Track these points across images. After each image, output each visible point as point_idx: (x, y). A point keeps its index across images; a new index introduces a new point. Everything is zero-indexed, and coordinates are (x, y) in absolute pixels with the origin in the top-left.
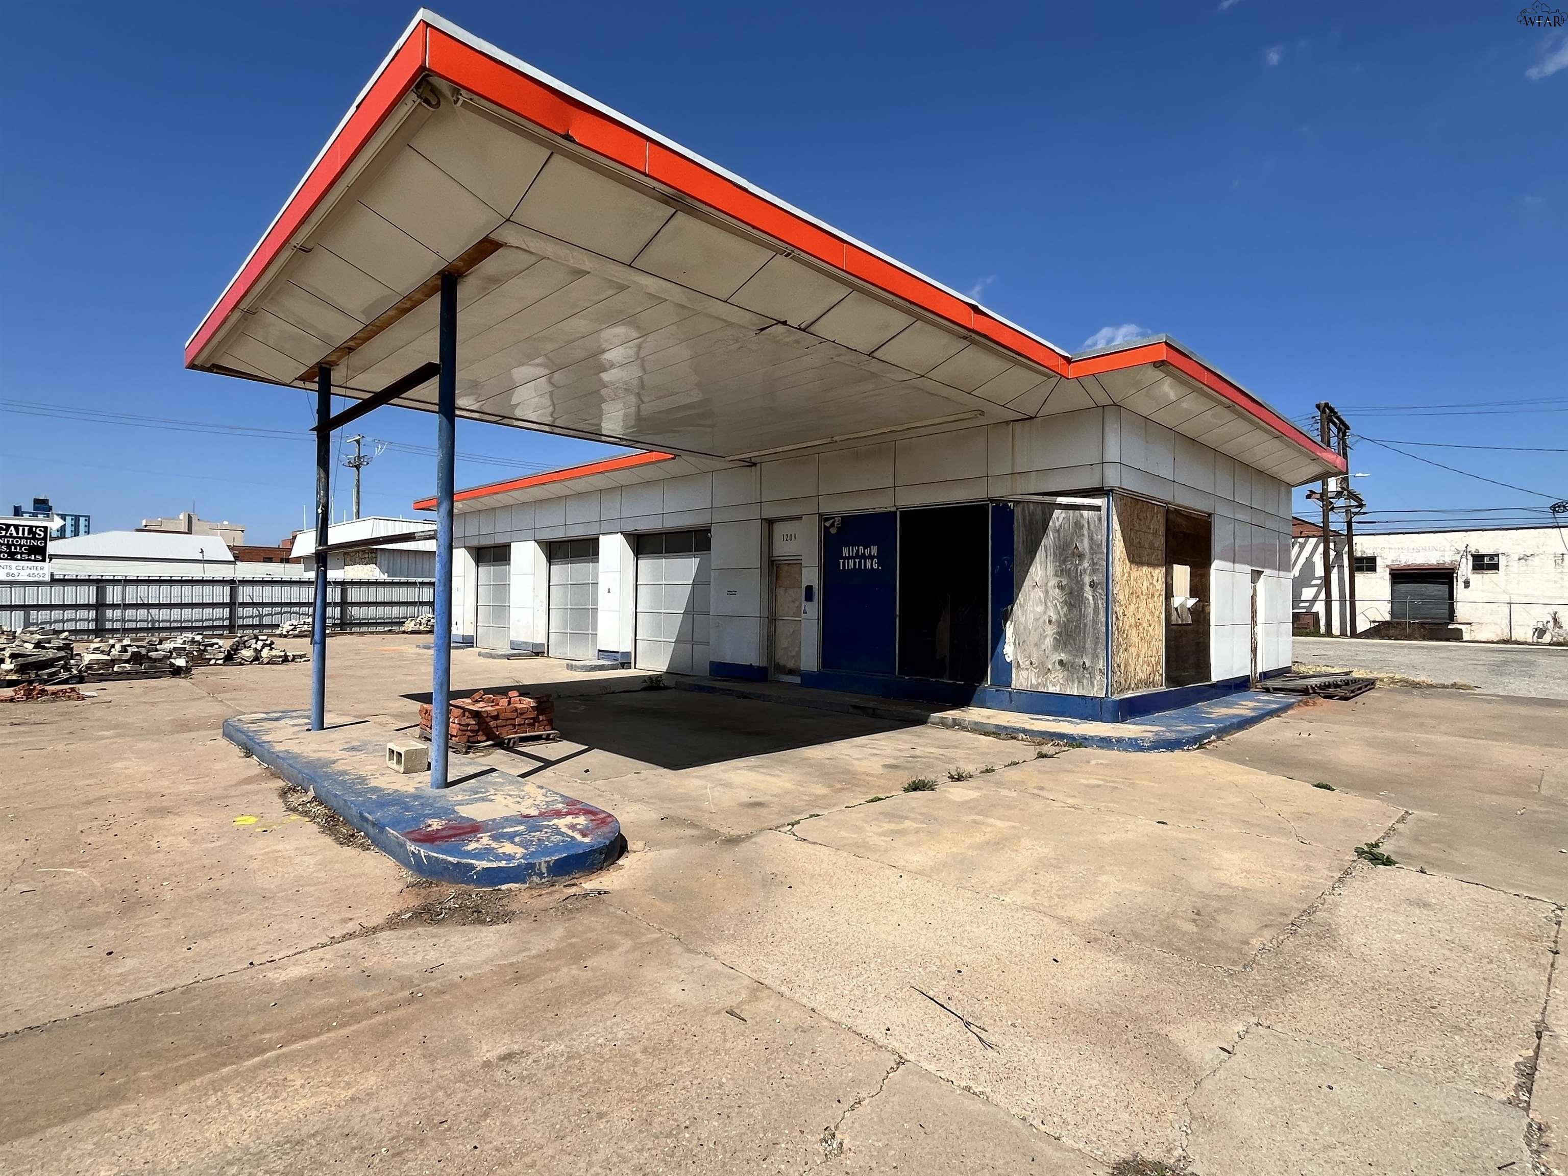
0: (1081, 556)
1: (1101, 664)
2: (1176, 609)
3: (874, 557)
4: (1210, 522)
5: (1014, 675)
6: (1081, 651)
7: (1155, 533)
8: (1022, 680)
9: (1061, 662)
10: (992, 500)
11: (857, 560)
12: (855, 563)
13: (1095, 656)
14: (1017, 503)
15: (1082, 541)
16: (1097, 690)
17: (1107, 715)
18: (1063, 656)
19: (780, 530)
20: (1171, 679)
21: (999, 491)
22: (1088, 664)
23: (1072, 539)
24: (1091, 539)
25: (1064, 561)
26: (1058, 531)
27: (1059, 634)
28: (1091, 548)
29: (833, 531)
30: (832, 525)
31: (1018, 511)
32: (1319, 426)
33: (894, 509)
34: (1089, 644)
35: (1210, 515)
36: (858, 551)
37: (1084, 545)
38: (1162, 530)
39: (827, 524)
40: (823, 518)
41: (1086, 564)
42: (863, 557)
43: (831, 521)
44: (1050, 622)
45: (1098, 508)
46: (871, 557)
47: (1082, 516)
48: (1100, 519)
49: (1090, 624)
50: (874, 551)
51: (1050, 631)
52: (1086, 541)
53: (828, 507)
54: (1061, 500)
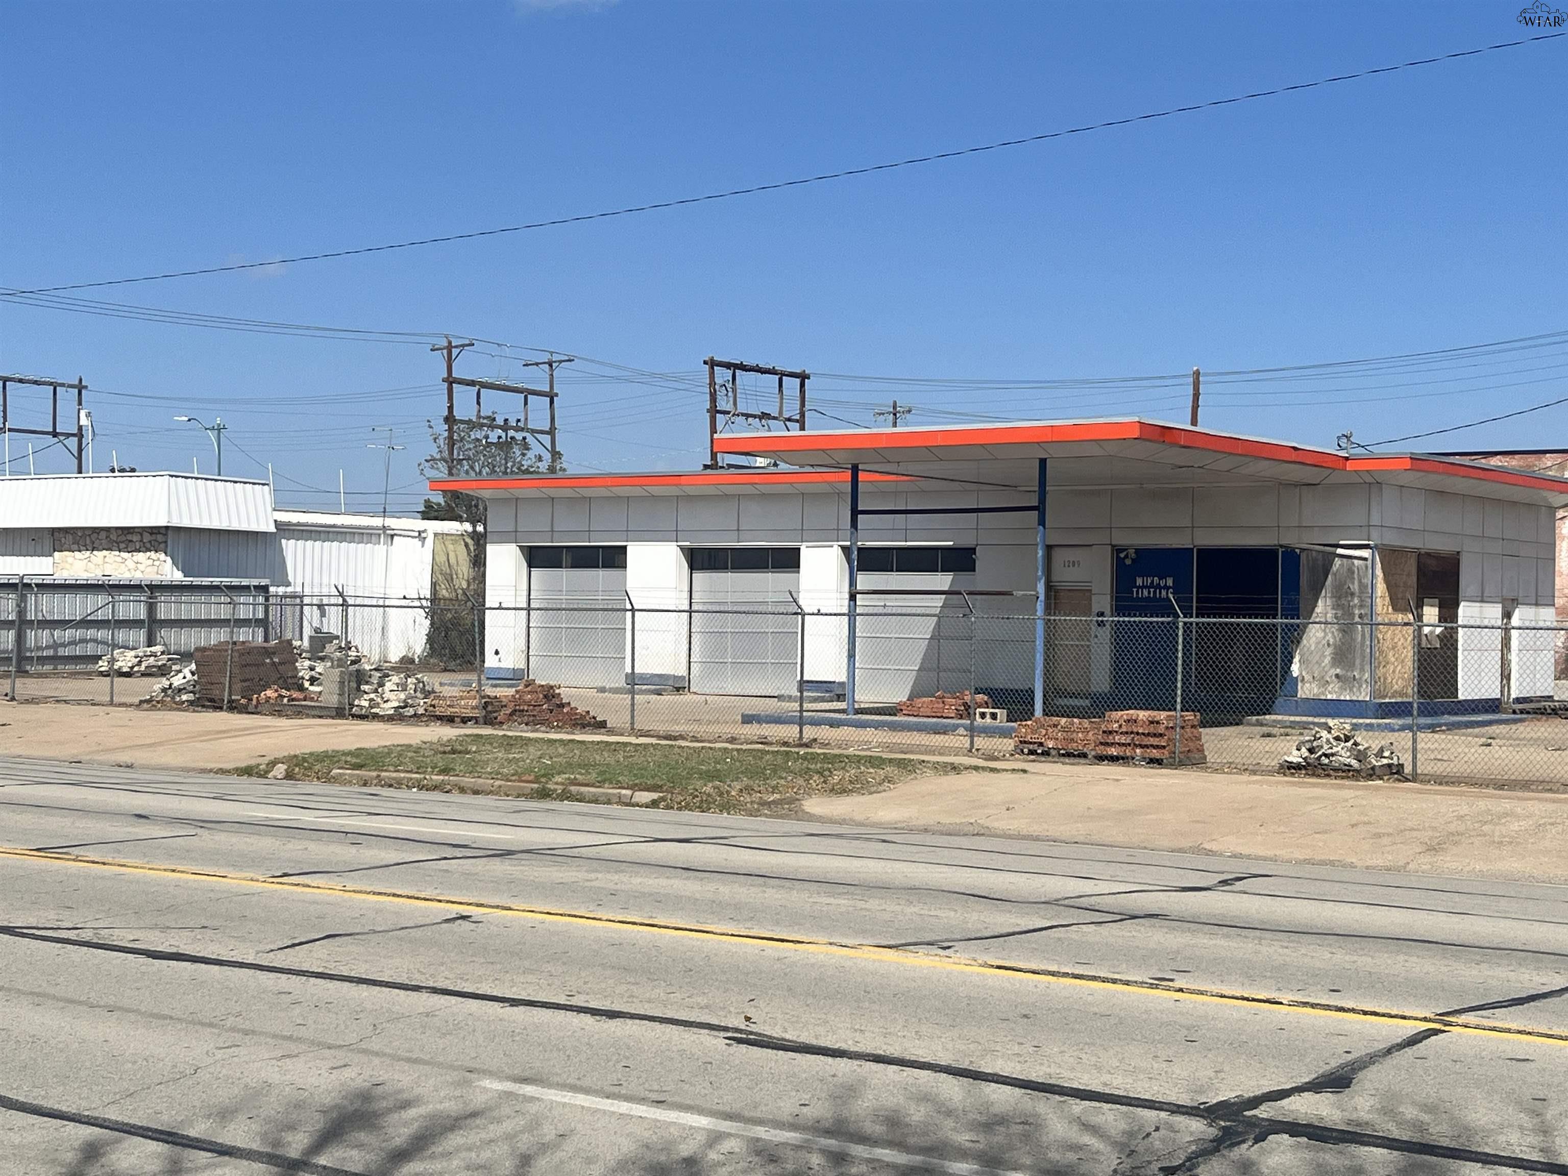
0: (1352, 594)
1: (1367, 675)
2: (1426, 635)
3: (1170, 587)
4: (1459, 560)
5: (1299, 687)
6: (1351, 666)
7: (1409, 575)
8: (1306, 690)
9: (1337, 676)
10: (1281, 546)
11: (1152, 590)
12: (1149, 592)
13: (1362, 670)
14: (1303, 550)
15: (1353, 583)
16: (1364, 695)
17: (1370, 713)
18: (1338, 671)
19: (1059, 556)
20: (1421, 693)
21: (1290, 539)
22: (1357, 677)
23: (1345, 582)
24: (1360, 581)
25: (1340, 598)
26: (1335, 574)
27: (1333, 653)
28: (1360, 588)
29: (1128, 562)
30: (1126, 556)
31: (1303, 557)
33: (1192, 546)
34: (1358, 662)
35: (1458, 552)
36: (1153, 581)
37: (1355, 587)
38: (1414, 571)
39: (1122, 555)
40: (1117, 550)
41: (1356, 601)
42: (1158, 586)
43: (1125, 553)
44: (1329, 645)
45: (1365, 559)
46: (1167, 588)
47: (1353, 563)
48: (1367, 567)
49: (1358, 646)
50: (1170, 582)
51: (1328, 651)
52: (1356, 582)
53: (1121, 539)
54: (1340, 551)
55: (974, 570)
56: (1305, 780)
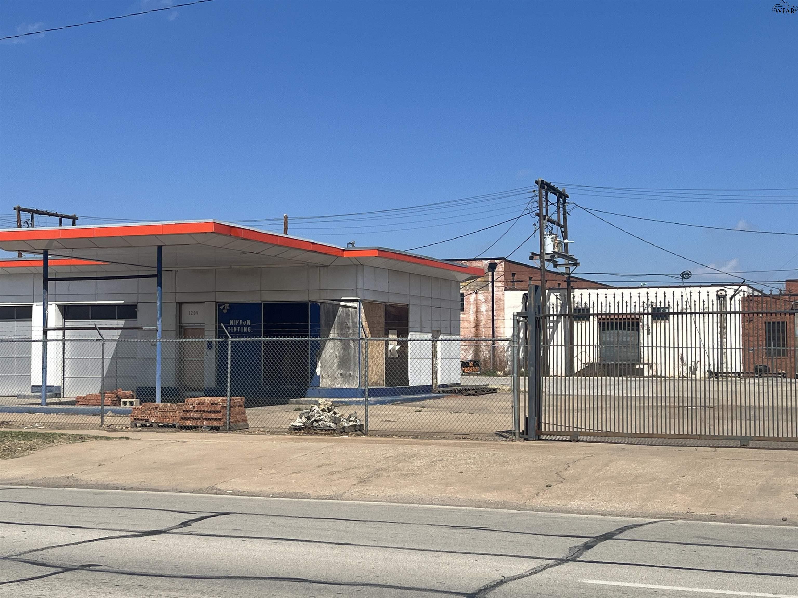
0: (349, 328)
1: (357, 374)
2: (390, 351)
3: (249, 326)
4: (408, 309)
5: (321, 381)
6: (349, 369)
7: (380, 317)
8: (324, 383)
9: (341, 374)
10: (310, 301)
11: (239, 327)
12: (237, 329)
13: (355, 371)
14: (321, 303)
15: (349, 322)
16: (355, 385)
17: (359, 395)
18: (342, 371)
19: (186, 309)
20: (388, 382)
21: (314, 297)
22: (352, 374)
23: (345, 320)
24: (353, 321)
25: (342, 330)
26: (339, 317)
27: (340, 362)
28: (353, 325)
29: (225, 311)
30: (224, 308)
31: (322, 307)
32: (537, 199)
33: (260, 302)
34: (352, 367)
35: (407, 305)
36: (239, 323)
37: (350, 324)
38: (383, 315)
39: (221, 308)
40: (219, 305)
41: (351, 332)
42: (243, 326)
43: (223, 306)
44: (336, 356)
45: (355, 308)
46: (247, 326)
47: (349, 310)
48: (356, 312)
49: (352, 357)
50: (249, 323)
51: (336, 361)
52: (351, 321)
53: (222, 298)
54: (342, 303)
55: (137, 318)
56: (303, 437)
